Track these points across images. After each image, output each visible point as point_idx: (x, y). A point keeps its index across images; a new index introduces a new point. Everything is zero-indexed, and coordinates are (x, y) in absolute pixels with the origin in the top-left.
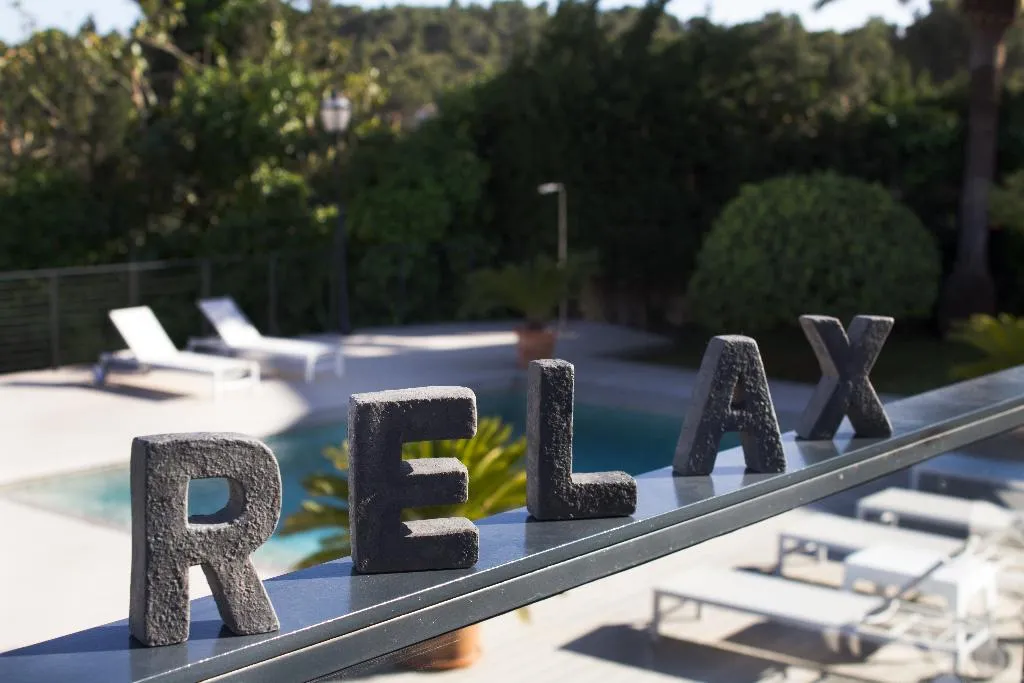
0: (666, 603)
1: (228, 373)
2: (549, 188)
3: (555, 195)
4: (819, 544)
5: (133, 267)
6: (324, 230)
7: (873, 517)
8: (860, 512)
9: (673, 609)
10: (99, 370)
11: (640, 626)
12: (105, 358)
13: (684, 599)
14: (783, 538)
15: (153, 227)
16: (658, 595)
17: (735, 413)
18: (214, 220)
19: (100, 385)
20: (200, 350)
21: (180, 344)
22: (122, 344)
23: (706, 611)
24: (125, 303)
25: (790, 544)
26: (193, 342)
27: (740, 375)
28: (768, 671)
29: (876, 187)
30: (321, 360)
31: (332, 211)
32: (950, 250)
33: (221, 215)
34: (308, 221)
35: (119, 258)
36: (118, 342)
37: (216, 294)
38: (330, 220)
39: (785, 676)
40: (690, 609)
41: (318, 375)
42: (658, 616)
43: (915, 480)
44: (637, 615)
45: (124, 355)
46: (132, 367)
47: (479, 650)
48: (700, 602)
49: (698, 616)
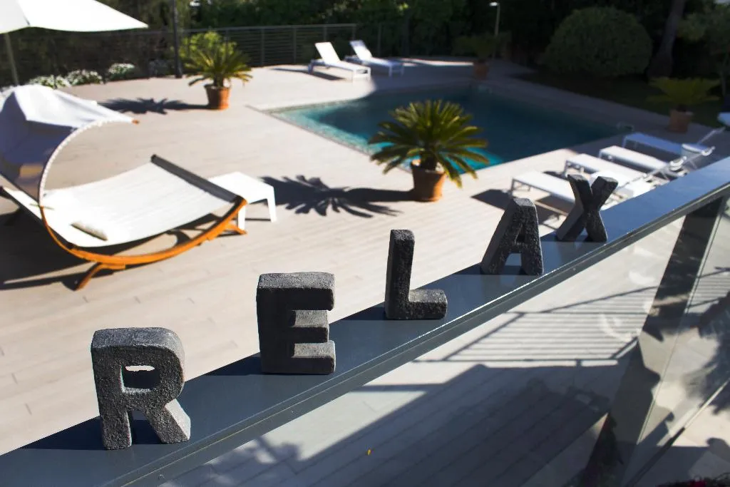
0: (516, 184)
1: (359, 71)
2: (494, 4)
3: (496, 7)
4: (581, 167)
5: (325, 26)
6: (402, 14)
7: (605, 157)
8: (600, 155)
9: (519, 187)
10: (310, 65)
11: (505, 191)
12: (313, 61)
13: (524, 184)
14: (567, 162)
15: (336, 9)
16: (514, 181)
17: (518, 244)
18: (359, 7)
19: (311, 72)
20: (349, 61)
21: (341, 57)
22: (319, 57)
23: (532, 189)
24: (321, 40)
25: (569, 164)
26: (347, 57)
27: (524, 225)
28: (553, 216)
29: (630, 15)
30: (394, 68)
31: (406, 6)
32: (657, 43)
33: (362, 5)
34: (396, 10)
35: (322, 22)
36: (318, 56)
37: (357, 38)
38: (405, 11)
39: (558, 219)
40: (526, 188)
41: (394, 74)
42: (513, 189)
43: (625, 143)
44: (505, 187)
45: (320, 61)
46: (323, 65)
47: (441, 195)
48: (530, 186)
49: (529, 190)
